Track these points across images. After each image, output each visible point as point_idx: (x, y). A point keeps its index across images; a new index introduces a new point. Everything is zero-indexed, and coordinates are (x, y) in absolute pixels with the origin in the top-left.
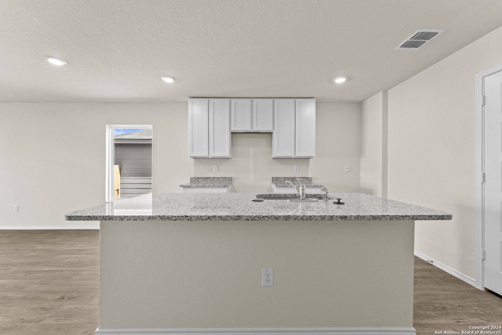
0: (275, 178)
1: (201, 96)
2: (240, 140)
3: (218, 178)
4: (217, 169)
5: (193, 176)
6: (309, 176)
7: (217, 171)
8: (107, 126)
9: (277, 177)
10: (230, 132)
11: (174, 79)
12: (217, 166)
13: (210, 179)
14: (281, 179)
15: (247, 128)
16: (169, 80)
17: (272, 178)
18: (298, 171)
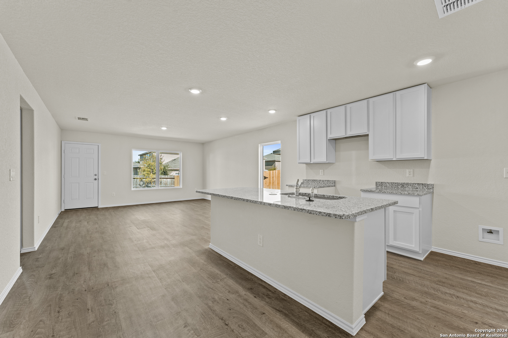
0: (379, 182)
1: (303, 114)
2: (343, 145)
3: (323, 181)
4: (323, 172)
5: (305, 179)
6: (429, 182)
7: (323, 174)
8: (259, 145)
9: (382, 182)
10: (327, 140)
11: (275, 110)
12: (323, 170)
13: (317, 182)
14: (388, 184)
15: (342, 134)
16: (272, 112)
17: (376, 183)
18: (412, 175)
